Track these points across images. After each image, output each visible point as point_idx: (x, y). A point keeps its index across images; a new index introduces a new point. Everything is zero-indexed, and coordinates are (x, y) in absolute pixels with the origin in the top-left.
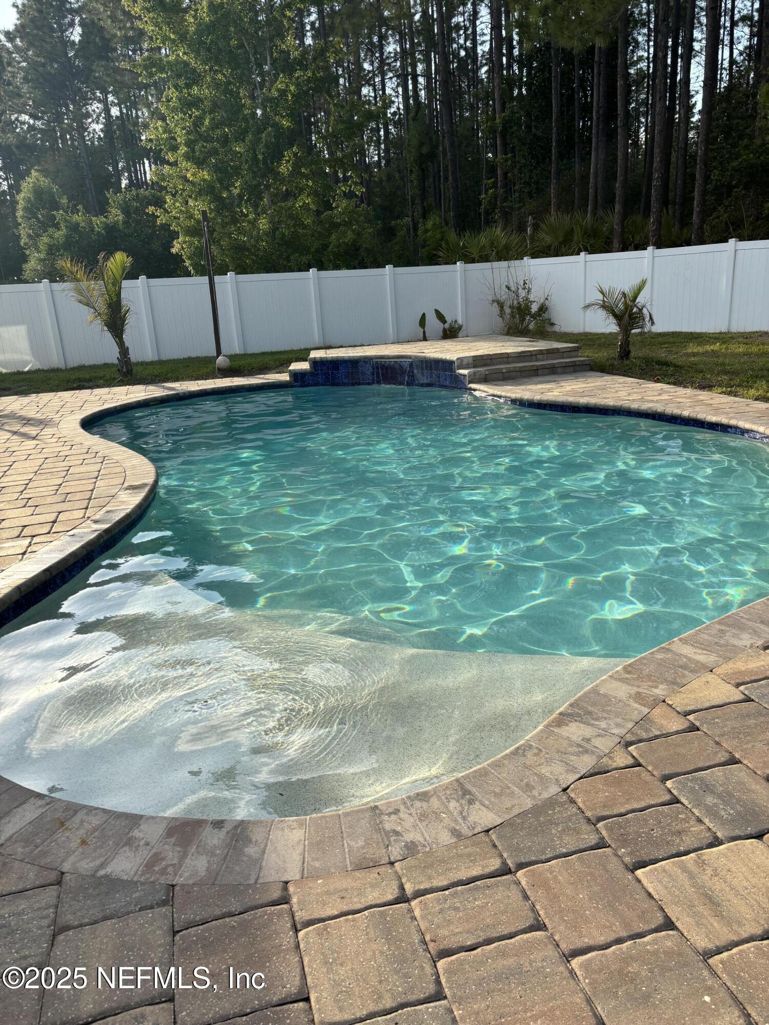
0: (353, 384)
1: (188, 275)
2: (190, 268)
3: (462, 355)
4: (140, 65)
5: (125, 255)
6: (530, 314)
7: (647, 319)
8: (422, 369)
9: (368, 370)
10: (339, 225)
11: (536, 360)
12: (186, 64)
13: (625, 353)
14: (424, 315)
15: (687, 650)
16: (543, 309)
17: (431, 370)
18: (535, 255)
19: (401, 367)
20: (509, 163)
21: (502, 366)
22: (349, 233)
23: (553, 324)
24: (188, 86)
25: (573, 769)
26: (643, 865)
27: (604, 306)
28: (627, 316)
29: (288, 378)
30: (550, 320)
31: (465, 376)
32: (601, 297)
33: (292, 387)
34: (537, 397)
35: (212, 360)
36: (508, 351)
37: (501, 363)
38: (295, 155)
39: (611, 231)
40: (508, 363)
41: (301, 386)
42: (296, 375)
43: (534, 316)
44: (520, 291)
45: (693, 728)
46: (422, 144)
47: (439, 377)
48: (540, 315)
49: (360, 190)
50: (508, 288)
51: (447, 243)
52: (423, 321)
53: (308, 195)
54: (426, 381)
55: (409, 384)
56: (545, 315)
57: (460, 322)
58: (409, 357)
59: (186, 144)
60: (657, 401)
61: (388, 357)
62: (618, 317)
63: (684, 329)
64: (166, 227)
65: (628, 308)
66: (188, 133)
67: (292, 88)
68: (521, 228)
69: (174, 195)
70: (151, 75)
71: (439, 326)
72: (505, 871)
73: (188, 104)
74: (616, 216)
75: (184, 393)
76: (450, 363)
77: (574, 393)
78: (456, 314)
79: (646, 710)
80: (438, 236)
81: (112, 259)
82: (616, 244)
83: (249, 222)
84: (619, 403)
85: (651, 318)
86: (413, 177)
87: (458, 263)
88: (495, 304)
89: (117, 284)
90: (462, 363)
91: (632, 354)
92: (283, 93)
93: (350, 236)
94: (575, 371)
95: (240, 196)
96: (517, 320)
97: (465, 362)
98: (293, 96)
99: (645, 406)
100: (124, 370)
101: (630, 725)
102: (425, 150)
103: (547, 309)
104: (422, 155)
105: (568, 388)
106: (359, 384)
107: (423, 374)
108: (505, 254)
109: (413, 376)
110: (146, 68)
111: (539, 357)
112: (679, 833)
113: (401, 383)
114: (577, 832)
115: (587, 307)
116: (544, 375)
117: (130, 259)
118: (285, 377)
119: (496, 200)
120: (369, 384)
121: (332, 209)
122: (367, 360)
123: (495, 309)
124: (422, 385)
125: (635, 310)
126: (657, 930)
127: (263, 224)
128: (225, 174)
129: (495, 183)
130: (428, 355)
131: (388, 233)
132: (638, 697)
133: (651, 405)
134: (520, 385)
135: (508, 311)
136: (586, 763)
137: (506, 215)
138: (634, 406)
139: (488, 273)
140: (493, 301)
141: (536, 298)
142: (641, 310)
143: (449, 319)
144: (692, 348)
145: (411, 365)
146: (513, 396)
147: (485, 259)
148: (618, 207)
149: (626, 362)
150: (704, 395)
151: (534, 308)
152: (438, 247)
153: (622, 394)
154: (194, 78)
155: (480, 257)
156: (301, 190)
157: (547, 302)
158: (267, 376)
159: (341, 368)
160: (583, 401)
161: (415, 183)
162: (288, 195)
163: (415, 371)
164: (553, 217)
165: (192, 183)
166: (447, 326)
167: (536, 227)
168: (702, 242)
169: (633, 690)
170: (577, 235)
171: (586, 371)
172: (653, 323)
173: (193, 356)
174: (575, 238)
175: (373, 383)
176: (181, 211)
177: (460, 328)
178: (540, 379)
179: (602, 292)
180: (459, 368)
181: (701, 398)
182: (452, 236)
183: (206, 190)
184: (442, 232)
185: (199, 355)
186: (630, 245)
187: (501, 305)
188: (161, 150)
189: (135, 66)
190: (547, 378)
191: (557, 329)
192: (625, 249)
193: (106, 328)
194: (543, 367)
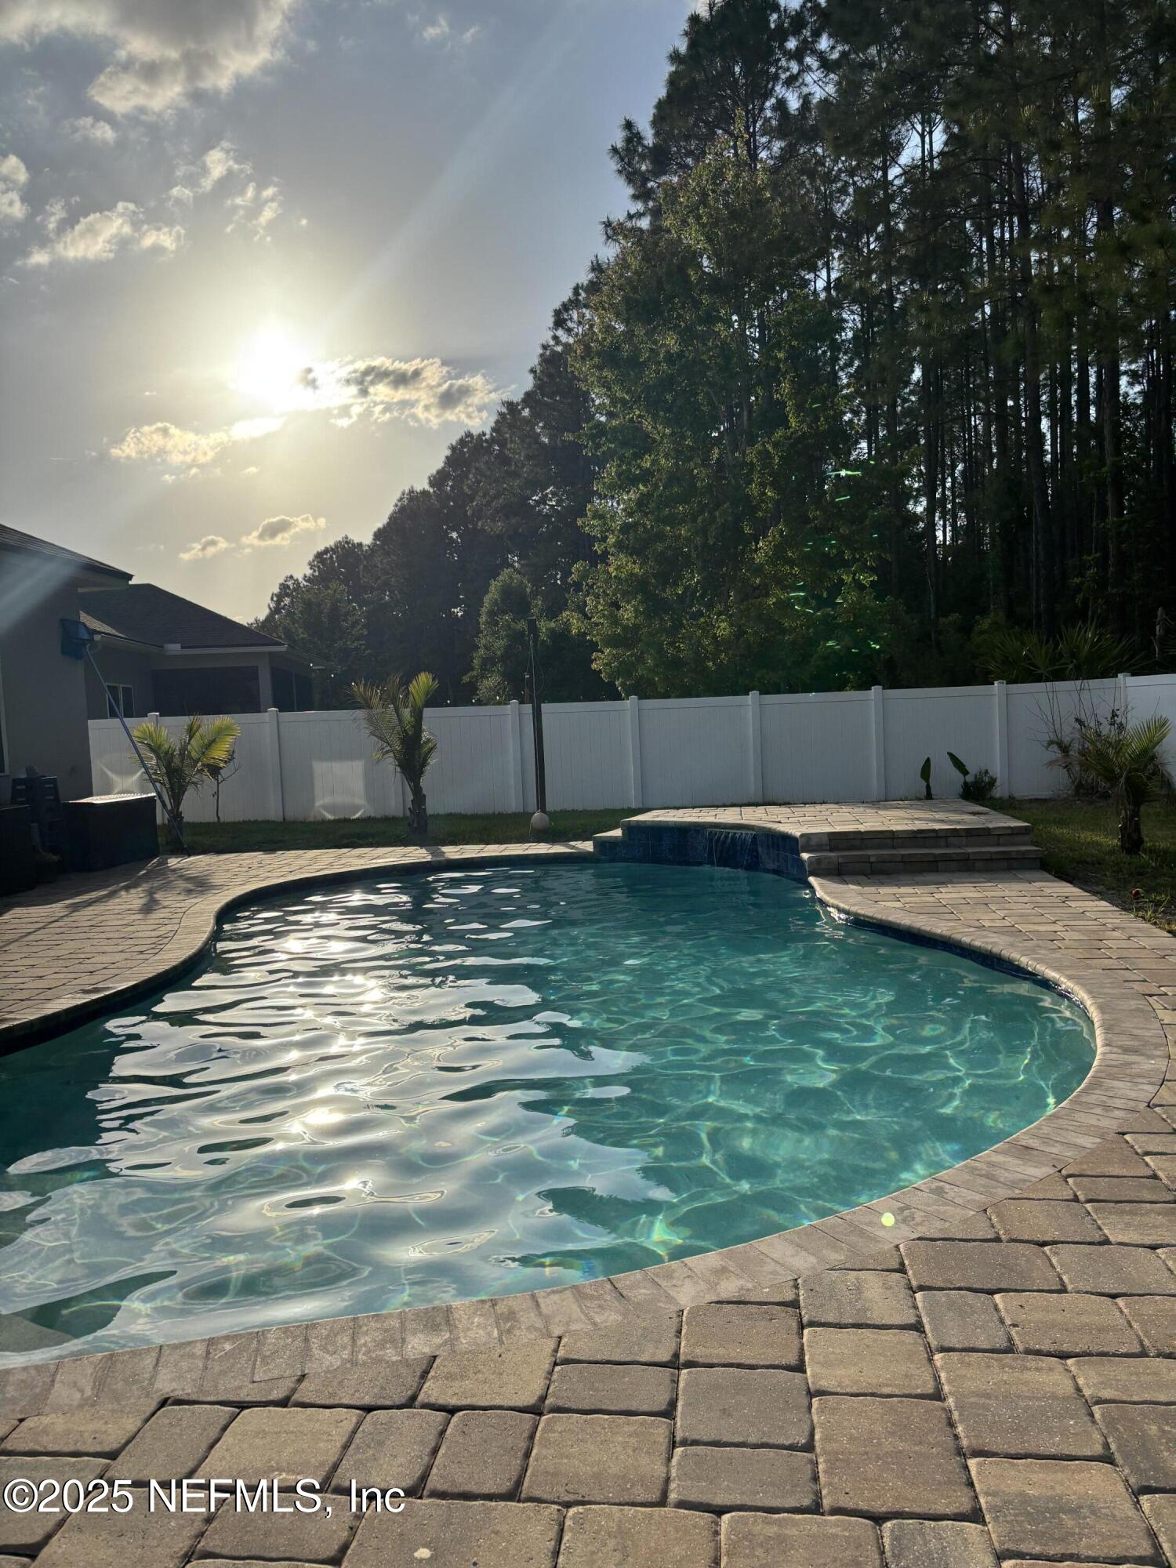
0: (680, 863)
4: (587, 435)
8: (768, 847)
9: (699, 843)
11: (947, 846)
13: (1130, 843)
14: (928, 761)
17: (778, 849)
19: (742, 842)
21: (870, 852)
24: (638, 456)
29: (592, 850)
31: (805, 863)
33: (598, 861)
35: (525, 817)
36: (894, 828)
38: (781, 534)
40: (894, 848)
41: (609, 861)
42: (601, 845)
44: (1105, 728)
47: (786, 861)
49: (867, 578)
50: (1080, 722)
51: (1002, 652)
52: (926, 771)
54: (772, 866)
55: (748, 868)
61: (724, 826)
64: (583, 637)
69: (598, 596)
70: (598, 446)
71: (956, 778)
78: (985, 761)
81: (414, 682)
83: (699, 627)
87: (996, 683)
89: (418, 716)
90: (809, 842)
91: (1143, 847)
94: (1010, 869)
97: (813, 842)
100: (415, 825)
106: (688, 864)
107: (768, 854)
109: (757, 857)
110: (593, 437)
113: (736, 867)
117: (437, 683)
118: (588, 846)
120: (699, 864)
122: (698, 829)
124: (768, 871)
127: (723, 629)
128: (672, 565)
139: (1043, 701)
154: (646, 445)
159: (665, 838)
163: (760, 850)
165: (617, 579)
166: (970, 778)
167: (1169, 625)
171: (1031, 869)
175: (704, 863)
176: (604, 615)
177: (991, 782)
180: (805, 849)
182: (1010, 643)
183: (637, 588)
189: (581, 437)
193: (398, 769)
194: (947, 859)
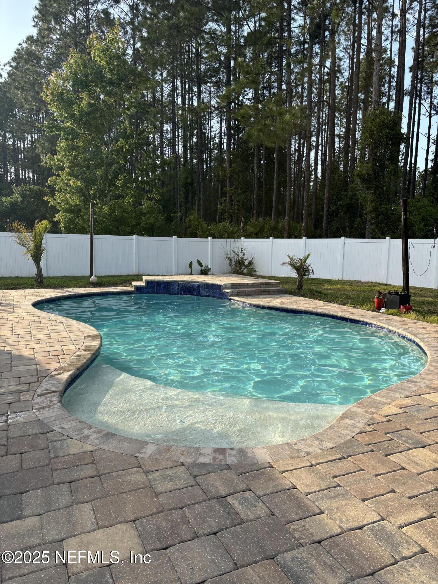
0: (168, 294)
1: (61, 233)
2: (63, 229)
3: (225, 283)
4: (46, 126)
5: (48, 222)
6: (244, 265)
7: (311, 271)
8: (204, 288)
9: (176, 287)
10: (145, 214)
12: (73, 129)
13: (300, 287)
14: (191, 262)
15: (378, 398)
16: (251, 263)
17: (209, 288)
18: (246, 237)
19: (193, 287)
20: (233, 191)
22: (152, 218)
23: (255, 271)
24: (72, 140)
25: (353, 432)
26: (389, 455)
27: (291, 264)
28: (302, 269)
29: (133, 289)
30: (254, 268)
31: (228, 293)
32: (289, 260)
33: (135, 294)
34: (267, 304)
35: (88, 278)
36: (248, 282)
37: (244, 288)
38: (125, 177)
39: (283, 227)
40: (247, 288)
41: (140, 293)
42: (137, 288)
43: (246, 267)
44: (240, 254)
45: (390, 420)
46: (187, 178)
47: (213, 293)
48: (249, 266)
49: (158, 197)
50: (234, 252)
51: (202, 228)
52: (191, 265)
53: (131, 198)
54: (206, 294)
55: (197, 295)
56: (252, 266)
57: (209, 267)
58: (198, 282)
59: (69, 168)
60: (324, 309)
61: (187, 282)
62: (298, 270)
63: (321, 277)
64: (54, 207)
65: (302, 266)
66: (70, 163)
67: (127, 146)
68: (239, 224)
69: (60, 192)
70: (51, 132)
71: (199, 268)
72: (343, 458)
73: (72, 148)
74: (286, 221)
75: (79, 294)
76: (220, 286)
77: (284, 303)
78: (207, 263)
79: (371, 416)
80: (197, 223)
81: (40, 224)
82: (286, 234)
83: (98, 208)
84: (307, 309)
85: (313, 271)
86: (181, 193)
87: (209, 238)
88: (227, 259)
89: (41, 236)
91: (303, 288)
92: (121, 148)
93: (152, 220)
94: (278, 294)
95: (94, 195)
96: (238, 268)
97: (227, 286)
98: (126, 150)
99: (319, 311)
100: (39, 280)
101: (367, 420)
102: (189, 180)
103: (252, 263)
104: (187, 183)
105: (279, 301)
107: (204, 291)
108: (231, 236)
109: (199, 291)
110: (49, 128)
111: (262, 286)
112: (397, 447)
113: (193, 295)
114: (364, 448)
115: (283, 264)
116: (264, 294)
117: (51, 224)
119: (226, 208)
120: (175, 294)
121: (142, 205)
122: (175, 282)
123: (227, 262)
124: (204, 296)
125: (305, 267)
126: (400, 469)
127: (106, 210)
128: (88, 183)
129: (225, 201)
130: (208, 282)
131: (169, 219)
132: (366, 412)
133: (322, 310)
134: (255, 298)
135: (234, 263)
136: (357, 430)
137: (231, 217)
138: (315, 310)
139: (224, 244)
140: (227, 258)
141: (247, 258)
142: (308, 267)
143: (204, 265)
144: (327, 286)
145: (199, 285)
146: (255, 303)
147: (221, 237)
148: (286, 217)
149: (302, 291)
150: (343, 307)
151: (246, 263)
152: (197, 229)
153: (307, 305)
154: (75, 136)
155: (219, 236)
156: (127, 195)
157: (253, 261)
158: (119, 288)
159: (161, 286)
160: (290, 307)
161: (182, 196)
162: (119, 196)
163: (201, 289)
164: (254, 219)
165: (72, 187)
166: (203, 268)
167: (245, 223)
168: (327, 237)
169: (364, 410)
170: (266, 229)
171: (284, 294)
172: (313, 274)
173: (66, 275)
174: (265, 230)
175: (178, 294)
176: (63, 200)
177: (209, 270)
178: (264, 296)
179: (289, 257)
180: (225, 289)
181: (343, 308)
182: (204, 225)
183: (79, 191)
184: (198, 222)
185: (70, 275)
186: (293, 235)
187: (230, 260)
188: (52, 168)
189: (43, 126)
190: (267, 296)
191: (257, 273)
192: (290, 237)
194: (264, 291)
